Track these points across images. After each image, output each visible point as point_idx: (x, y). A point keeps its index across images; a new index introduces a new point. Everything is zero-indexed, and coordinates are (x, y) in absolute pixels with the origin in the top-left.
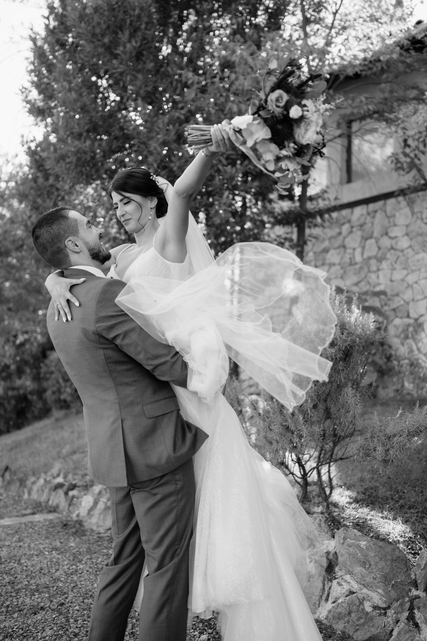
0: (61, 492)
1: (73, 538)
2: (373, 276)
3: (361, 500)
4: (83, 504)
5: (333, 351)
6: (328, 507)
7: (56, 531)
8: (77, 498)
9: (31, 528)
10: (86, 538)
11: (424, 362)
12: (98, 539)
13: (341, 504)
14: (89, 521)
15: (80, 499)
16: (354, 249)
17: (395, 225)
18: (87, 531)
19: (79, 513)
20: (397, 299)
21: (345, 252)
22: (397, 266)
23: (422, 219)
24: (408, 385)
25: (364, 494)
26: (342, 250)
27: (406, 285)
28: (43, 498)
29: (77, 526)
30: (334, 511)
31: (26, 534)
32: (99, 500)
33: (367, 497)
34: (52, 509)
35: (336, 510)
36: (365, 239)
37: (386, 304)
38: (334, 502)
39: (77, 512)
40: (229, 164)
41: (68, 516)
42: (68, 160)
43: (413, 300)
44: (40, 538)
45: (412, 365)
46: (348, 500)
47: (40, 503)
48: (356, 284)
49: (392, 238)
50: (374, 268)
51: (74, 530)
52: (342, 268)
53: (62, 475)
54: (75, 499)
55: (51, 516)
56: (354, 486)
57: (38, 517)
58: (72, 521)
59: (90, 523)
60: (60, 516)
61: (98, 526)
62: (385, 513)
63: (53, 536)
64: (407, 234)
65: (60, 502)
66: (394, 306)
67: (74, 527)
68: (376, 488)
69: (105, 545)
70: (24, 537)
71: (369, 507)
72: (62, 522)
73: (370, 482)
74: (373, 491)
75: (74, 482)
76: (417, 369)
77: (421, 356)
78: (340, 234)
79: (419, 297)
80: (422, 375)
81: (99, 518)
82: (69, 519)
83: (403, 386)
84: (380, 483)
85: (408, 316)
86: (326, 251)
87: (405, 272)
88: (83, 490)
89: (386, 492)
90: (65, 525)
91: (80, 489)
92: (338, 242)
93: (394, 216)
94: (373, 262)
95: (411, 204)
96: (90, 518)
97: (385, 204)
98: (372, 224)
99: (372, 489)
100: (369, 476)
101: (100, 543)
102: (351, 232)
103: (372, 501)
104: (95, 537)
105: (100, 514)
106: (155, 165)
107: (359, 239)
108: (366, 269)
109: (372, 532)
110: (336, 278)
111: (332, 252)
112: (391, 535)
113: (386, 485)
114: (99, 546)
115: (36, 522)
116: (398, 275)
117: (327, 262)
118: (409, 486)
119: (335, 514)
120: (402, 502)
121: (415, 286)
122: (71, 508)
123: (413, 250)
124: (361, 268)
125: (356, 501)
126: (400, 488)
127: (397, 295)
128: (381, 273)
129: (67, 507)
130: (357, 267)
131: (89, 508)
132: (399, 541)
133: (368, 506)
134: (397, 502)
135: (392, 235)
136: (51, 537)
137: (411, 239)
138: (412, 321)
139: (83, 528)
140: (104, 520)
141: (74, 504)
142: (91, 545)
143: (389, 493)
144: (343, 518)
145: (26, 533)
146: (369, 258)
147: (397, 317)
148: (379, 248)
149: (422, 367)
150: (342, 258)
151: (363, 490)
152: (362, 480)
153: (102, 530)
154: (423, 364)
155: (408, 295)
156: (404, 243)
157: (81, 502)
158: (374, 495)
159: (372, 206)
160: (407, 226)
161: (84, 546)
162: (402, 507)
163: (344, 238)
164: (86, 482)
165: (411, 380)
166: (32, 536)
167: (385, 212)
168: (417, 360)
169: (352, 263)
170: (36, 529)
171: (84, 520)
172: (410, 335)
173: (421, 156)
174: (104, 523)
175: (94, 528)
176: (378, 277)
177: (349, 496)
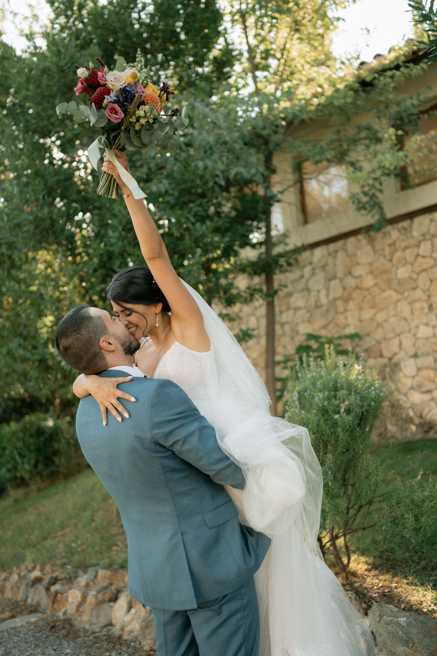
0: (40, 588)
1: (66, 643)
2: (341, 318)
3: (379, 565)
4: (70, 599)
5: (350, 418)
6: (347, 578)
7: (44, 636)
8: (62, 594)
9: (15, 636)
10: (81, 639)
11: (405, 402)
12: (94, 640)
13: (359, 572)
14: (79, 619)
15: (65, 595)
16: (319, 291)
17: (358, 264)
18: (80, 631)
19: (66, 611)
20: (368, 339)
21: (309, 295)
22: (365, 305)
23: (384, 256)
24: (392, 428)
25: (381, 558)
26: (306, 293)
27: (375, 324)
28: (20, 596)
29: (67, 626)
30: (355, 582)
31: (11, 645)
32: (88, 594)
33: (385, 561)
34: (33, 609)
35: (356, 579)
36: (329, 280)
37: (357, 345)
38: (352, 571)
39: (63, 610)
40: (197, 221)
41: (54, 615)
42: (25, 229)
43: (385, 339)
44: (30, 647)
45: (393, 406)
46: (366, 567)
47: (17, 602)
48: (325, 327)
49: (356, 278)
50: (341, 309)
51: (64, 632)
52: (308, 311)
53: (38, 568)
54: (59, 595)
55: (33, 618)
56: (368, 549)
57: (19, 621)
58: (59, 621)
59: (81, 622)
60: (45, 616)
61: (91, 624)
62: (411, 578)
63: (43, 643)
64: (371, 272)
65: (40, 599)
66: (366, 346)
67: (64, 628)
68: (392, 550)
69: (105, 646)
70: (11, 648)
71: (390, 573)
72: (49, 624)
73: (384, 544)
74: (390, 554)
75: (54, 575)
76: (398, 410)
77: (402, 397)
78: (302, 276)
79: (391, 335)
80: (404, 416)
81: (91, 615)
82: (55, 618)
83: (386, 429)
84: (395, 544)
85: (382, 356)
86: (289, 295)
87: (373, 311)
88: (67, 583)
89: (404, 553)
90: (53, 627)
91: (64, 582)
92: (301, 285)
93: (355, 255)
94: (339, 303)
95: (371, 241)
96: (81, 616)
97: (345, 244)
98: (335, 264)
99: (387, 551)
100: (381, 537)
101: (98, 645)
102: (313, 274)
103: (391, 565)
104: (91, 638)
105: (92, 610)
106: (120, 228)
107: (322, 281)
108: (332, 311)
109: (403, 602)
110: (303, 322)
111: (296, 296)
112: (424, 604)
113: (402, 545)
114: (99, 648)
115: (19, 627)
116: (367, 315)
117: (292, 306)
118: (427, 544)
119: (357, 585)
120: (423, 563)
121: (385, 324)
122: (56, 606)
123: (379, 288)
124: (328, 310)
125: (375, 567)
126: (417, 547)
127: (368, 335)
128: (349, 314)
129: (50, 605)
130: (324, 309)
131: (77, 604)
132: (433, 609)
133: (389, 571)
134: (418, 563)
135: (356, 274)
136: (41, 644)
137: (376, 277)
138: (386, 361)
139: (74, 629)
140: (98, 617)
141: (58, 601)
142: (90, 649)
143: (407, 554)
144: (366, 588)
145: (11, 642)
146: (335, 299)
147: (370, 357)
148: (344, 288)
149: (403, 408)
150: (307, 302)
151: (379, 554)
152: (375, 542)
153: (97, 630)
154: (404, 405)
155: (379, 335)
156: (369, 281)
157: (67, 597)
158: (391, 558)
159: (332, 247)
160: (370, 264)
161: (82, 651)
162: (424, 568)
163: (307, 281)
164: (69, 573)
165: (394, 422)
166: (19, 646)
167: (346, 251)
168: (398, 401)
169: (318, 306)
170: (22, 636)
171: (73, 618)
172: (387, 376)
173: (378, 194)
174: (98, 619)
175: (87, 627)
176: (346, 318)
177: (366, 562)
